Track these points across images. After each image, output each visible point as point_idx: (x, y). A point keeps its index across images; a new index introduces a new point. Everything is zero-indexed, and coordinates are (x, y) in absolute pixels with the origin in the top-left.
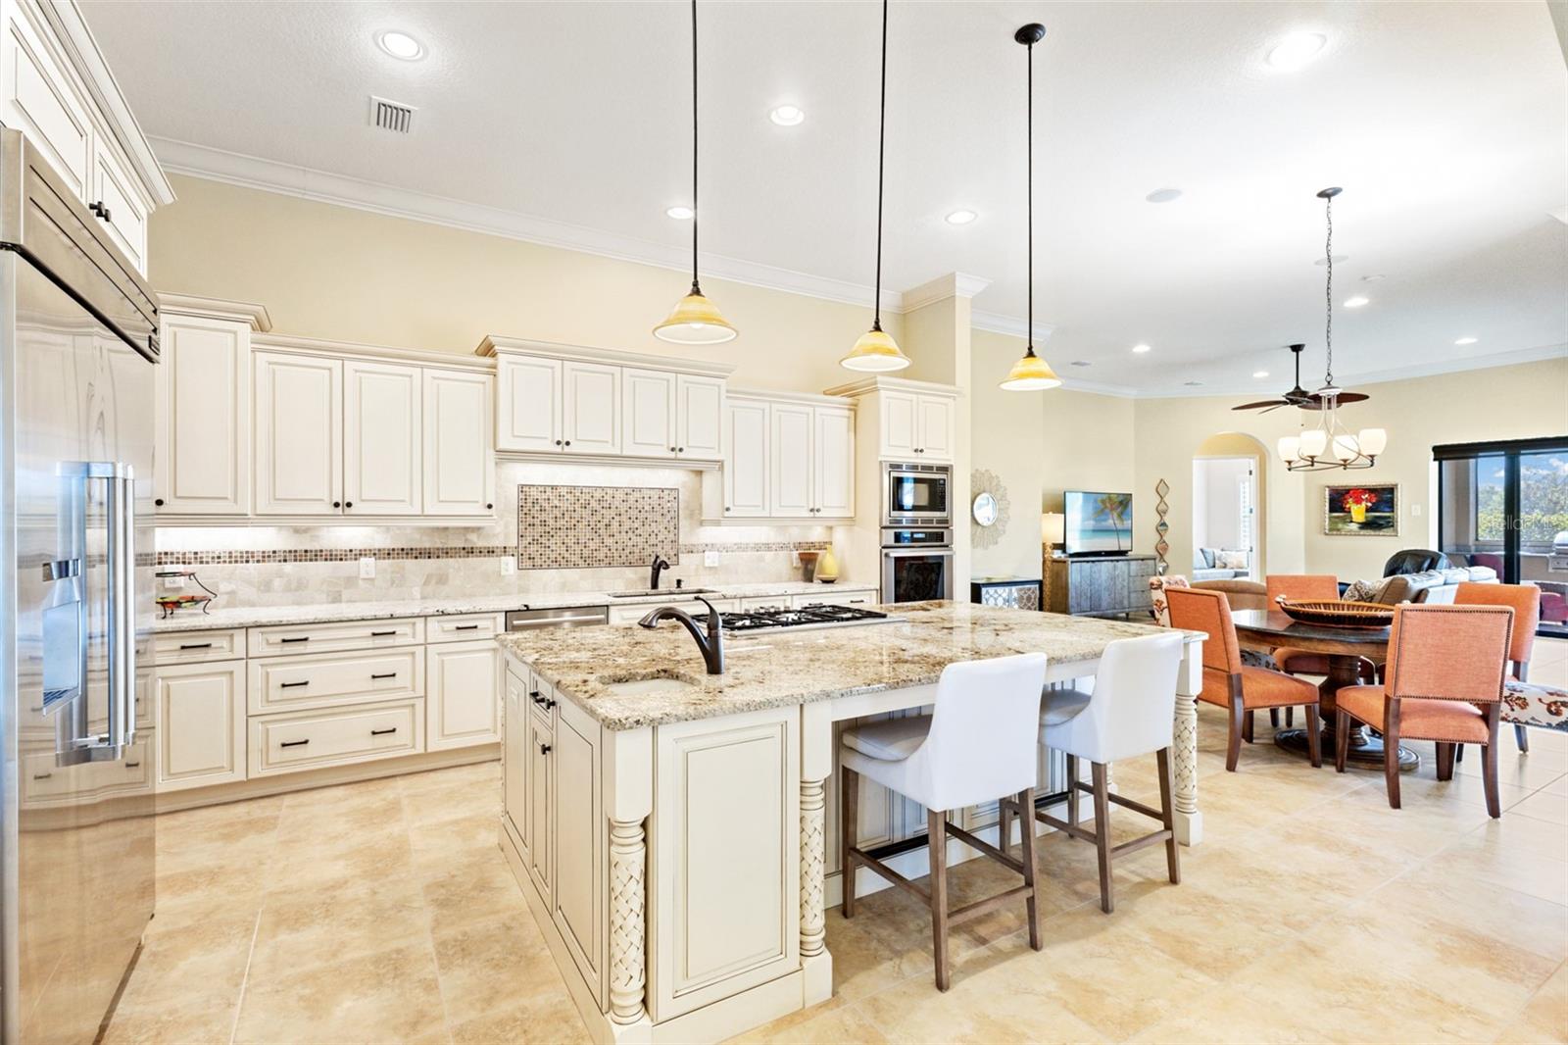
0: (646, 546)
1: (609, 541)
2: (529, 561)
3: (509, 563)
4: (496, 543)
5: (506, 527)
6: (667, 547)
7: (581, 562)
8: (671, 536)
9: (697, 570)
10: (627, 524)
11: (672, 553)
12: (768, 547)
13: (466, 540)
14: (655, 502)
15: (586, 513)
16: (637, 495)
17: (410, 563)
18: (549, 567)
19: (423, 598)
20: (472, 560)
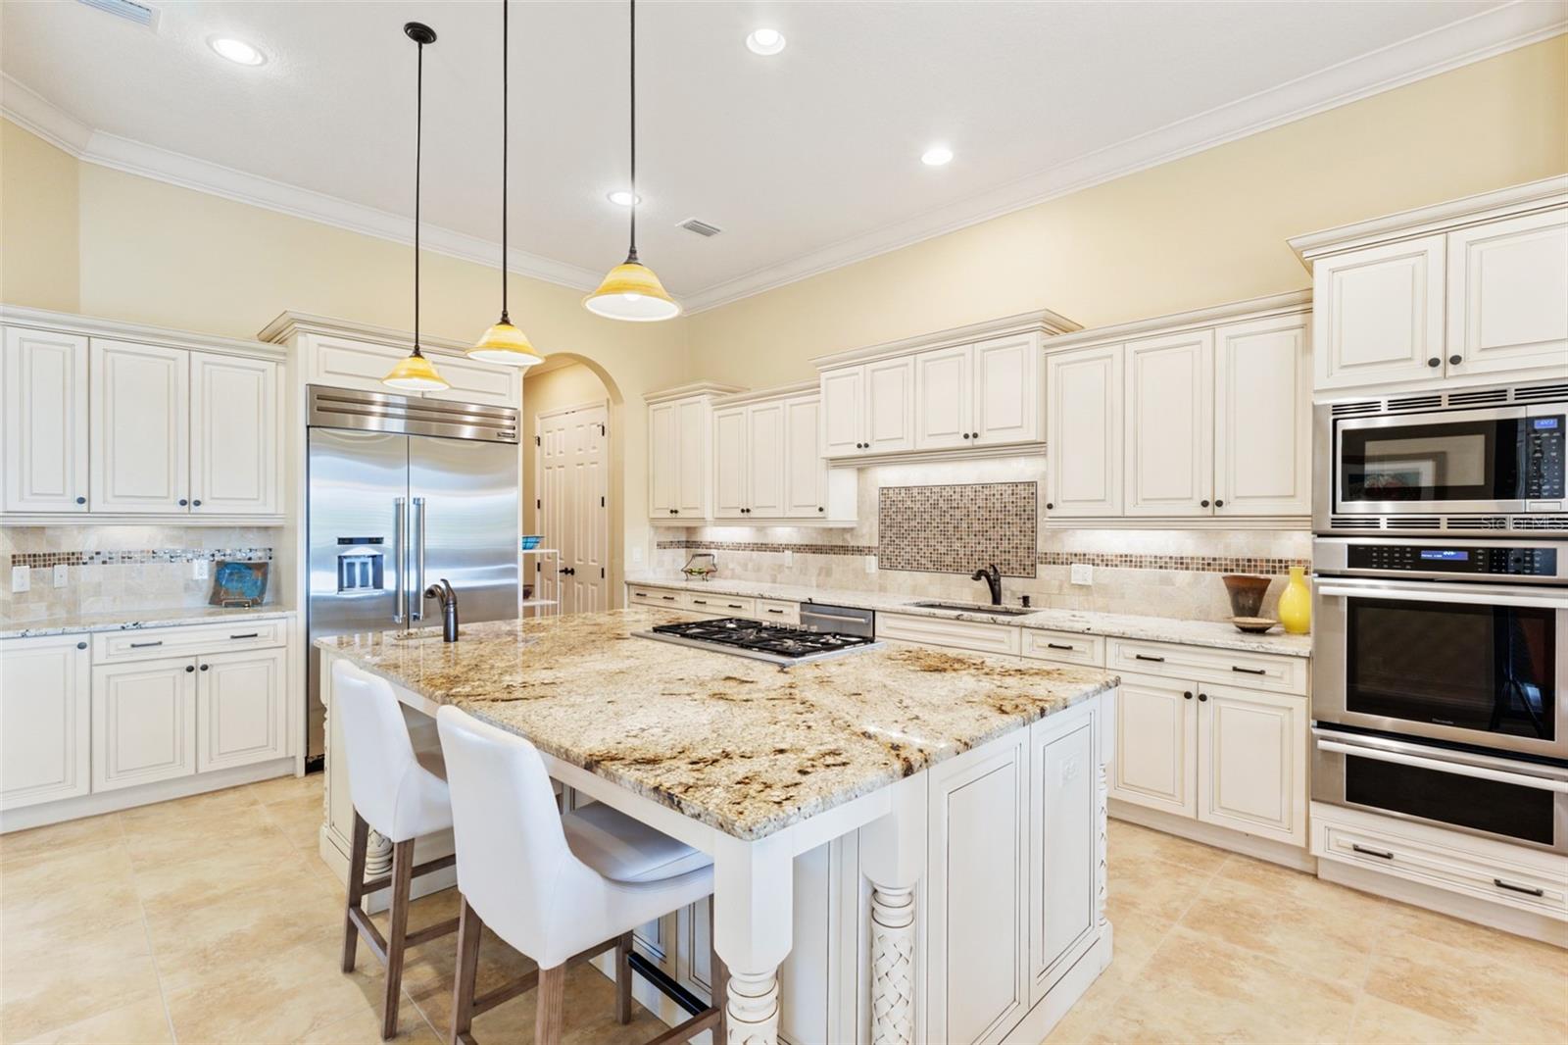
0: (997, 553)
1: (957, 545)
2: (888, 563)
3: (872, 562)
4: (863, 543)
5: (871, 527)
6: (1022, 553)
7: (930, 565)
8: (1026, 542)
9: (1061, 587)
10: (977, 526)
11: (1028, 562)
12: (1182, 563)
13: (844, 540)
14: (1007, 498)
15: (936, 512)
16: (987, 492)
17: (810, 556)
18: (903, 569)
19: (818, 586)
20: (849, 557)
